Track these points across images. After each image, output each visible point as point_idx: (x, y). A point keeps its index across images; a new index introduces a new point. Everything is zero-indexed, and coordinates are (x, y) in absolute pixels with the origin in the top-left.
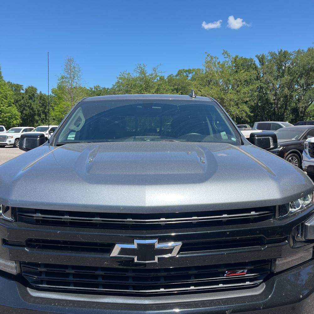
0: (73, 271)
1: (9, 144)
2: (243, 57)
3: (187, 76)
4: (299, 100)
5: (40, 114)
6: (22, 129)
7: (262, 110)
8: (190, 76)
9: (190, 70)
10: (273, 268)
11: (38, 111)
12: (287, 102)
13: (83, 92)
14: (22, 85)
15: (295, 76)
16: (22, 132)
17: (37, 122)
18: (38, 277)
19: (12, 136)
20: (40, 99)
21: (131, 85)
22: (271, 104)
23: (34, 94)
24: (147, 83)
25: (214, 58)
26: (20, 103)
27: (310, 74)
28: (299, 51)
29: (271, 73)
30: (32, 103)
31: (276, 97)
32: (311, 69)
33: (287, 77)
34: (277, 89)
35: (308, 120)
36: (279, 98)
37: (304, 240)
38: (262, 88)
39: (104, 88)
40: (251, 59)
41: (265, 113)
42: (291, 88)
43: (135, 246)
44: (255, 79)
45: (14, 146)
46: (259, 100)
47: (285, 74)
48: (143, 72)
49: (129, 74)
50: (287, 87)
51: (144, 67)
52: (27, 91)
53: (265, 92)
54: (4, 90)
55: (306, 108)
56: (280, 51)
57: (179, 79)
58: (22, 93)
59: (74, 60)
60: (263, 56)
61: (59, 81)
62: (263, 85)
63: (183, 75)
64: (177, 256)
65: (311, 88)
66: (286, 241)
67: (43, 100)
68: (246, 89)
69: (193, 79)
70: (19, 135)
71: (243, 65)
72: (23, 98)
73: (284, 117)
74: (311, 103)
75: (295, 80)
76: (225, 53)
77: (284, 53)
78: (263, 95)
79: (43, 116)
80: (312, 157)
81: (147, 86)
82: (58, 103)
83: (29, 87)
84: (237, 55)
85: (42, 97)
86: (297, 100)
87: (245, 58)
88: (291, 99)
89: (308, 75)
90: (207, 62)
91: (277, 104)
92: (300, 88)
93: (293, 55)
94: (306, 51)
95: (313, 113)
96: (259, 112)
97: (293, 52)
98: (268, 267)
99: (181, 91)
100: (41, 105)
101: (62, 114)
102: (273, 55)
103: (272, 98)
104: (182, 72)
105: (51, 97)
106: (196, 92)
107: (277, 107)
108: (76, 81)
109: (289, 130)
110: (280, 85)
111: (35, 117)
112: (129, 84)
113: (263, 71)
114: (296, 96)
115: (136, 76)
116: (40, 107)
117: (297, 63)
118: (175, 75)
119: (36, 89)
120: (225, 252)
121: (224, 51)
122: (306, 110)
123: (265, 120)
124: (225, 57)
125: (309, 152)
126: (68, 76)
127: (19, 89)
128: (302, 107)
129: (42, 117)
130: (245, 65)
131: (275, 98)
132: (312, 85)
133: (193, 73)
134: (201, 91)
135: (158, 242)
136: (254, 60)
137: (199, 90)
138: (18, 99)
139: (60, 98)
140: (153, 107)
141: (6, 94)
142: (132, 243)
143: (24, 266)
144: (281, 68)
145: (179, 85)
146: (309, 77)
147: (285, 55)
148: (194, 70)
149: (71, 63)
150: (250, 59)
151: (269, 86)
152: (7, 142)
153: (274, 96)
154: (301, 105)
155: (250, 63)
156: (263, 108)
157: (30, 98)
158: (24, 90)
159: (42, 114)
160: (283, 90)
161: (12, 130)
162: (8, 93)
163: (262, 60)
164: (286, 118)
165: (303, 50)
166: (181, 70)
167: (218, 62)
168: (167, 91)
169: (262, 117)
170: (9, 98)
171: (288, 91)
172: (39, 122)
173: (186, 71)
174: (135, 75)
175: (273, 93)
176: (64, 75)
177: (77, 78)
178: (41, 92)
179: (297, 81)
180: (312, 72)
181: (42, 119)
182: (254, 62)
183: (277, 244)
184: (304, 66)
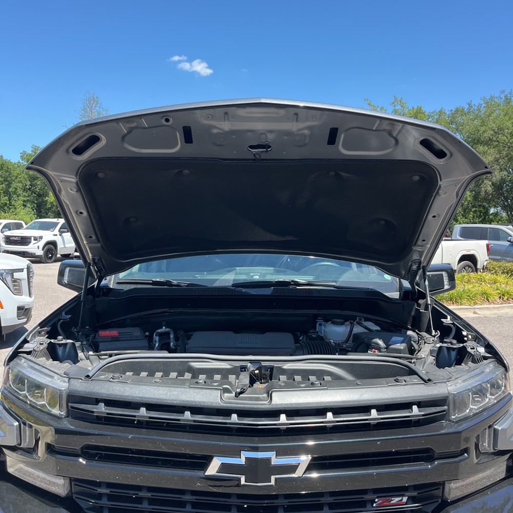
0: (149, 495)
10: (446, 494)
18: (97, 501)
37: (493, 451)
43: (242, 461)
66: (466, 454)
85: (4, 166)
98: (438, 492)
105: (19, 166)
120: (373, 471)
135: (276, 456)
142: (238, 455)
143: (76, 485)
183: (452, 460)
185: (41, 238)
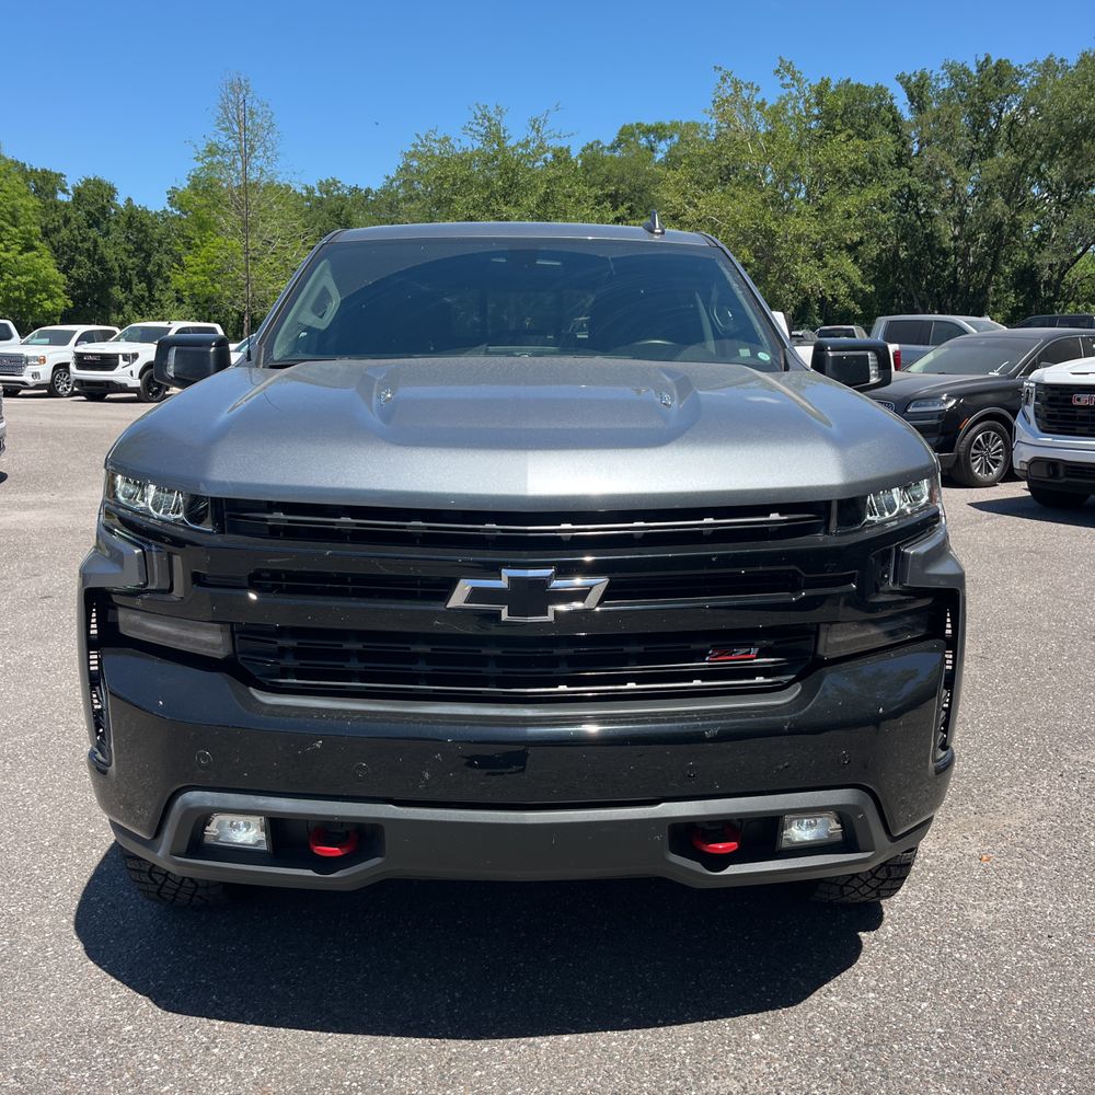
0: (359, 646)
1: (32, 386)
2: (852, 82)
3: (653, 150)
4: (1041, 240)
5: (130, 282)
6: (75, 332)
7: (911, 276)
8: (663, 147)
9: (663, 127)
10: (820, 648)
11: (124, 269)
12: (1000, 246)
13: (283, 205)
14: (62, 175)
15: (1031, 153)
16: (76, 345)
17: (120, 309)
18: (277, 660)
19: (42, 355)
20: (129, 224)
21: (454, 179)
22: (945, 253)
23: (104, 207)
24: (510, 175)
25: (747, 88)
26: (55, 238)
27: (1080, 148)
28: (1048, 63)
29: (949, 141)
30: (100, 240)
31: (962, 229)
32: (1085, 131)
33: (1004, 157)
34: (966, 201)
35: (1069, 311)
36: (974, 234)
37: (898, 587)
38: (913, 195)
39: (356, 190)
40: (881, 87)
41: (920, 287)
42: (1017, 194)
43: (503, 583)
44: (890, 163)
45: (51, 391)
46: (904, 238)
47: (997, 146)
48: (494, 135)
49: (447, 139)
50: (1003, 194)
51: (499, 118)
52: (79, 196)
53: (924, 209)
54: (6, 192)
55: (1066, 267)
56: (982, 59)
57: (621, 161)
58: (62, 203)
59: (250, 88)
60: (923, 77)
61: (199, 165)
62: (917, 185)
63: (639, 145)
64: (598, 609)
65: (1087, 196)
66: (853, 584)
67: (140, 231)
68: (851, 202)
69: (672, 162)
70: (65, 354)
71: (851, 112)
72: (67, 221)
73: (987, 300)
74: (1084, 251)
75: (1031, 167)
76: (785, 69)
77: (995, 68)
78: (919, 223)
79: (139, 288)
80: (1043, 431)
81: (511, 186)
82: (199, 242)
83: (88, 181)
84: (826, 78)
85: (135, 220)
86: (1036, 241)
87: (858, 86)
88: (1014, 234)
89: (1076, 152)
90: (720, 104)
91: (965, 255)
92: (1047, 198)
93: (1028, 74)
94: (1073, 61)
95: (1088, 289)
96: (901, 282)
97: (1030, 66)
98: (809, 645)
99: (627, 205)
100: (131, 247)
101: (213, 280)
102: (957, 73)
103: (947, 231)
104: (633, 135)
105: (165, 220)
106: (679, 207)
107: (963, 265)
108: (258, 163)
109: (983, 343)
110: (978, 185)
111: (110, 290)
112: (447, 177)
113: (922, 132)
114: (1031, 226)
115: (470, 149)
116: (130, 254)
117: (1040, 107)
118: (608, 144)
119: (112, 190)
120: (706, 602)
121: (782, 61)
122: (1063, 278)
123: (920, 309)
124: (783, 86)
125: (1036, 415)
126: (231, 144)
127: (50, 187)
128: (1051, 266)
129: (135, 292)
130: (857, 111)
131: (956, 233)
132: (1091, 186)
133: (671, 137)
134: (696, 206)
135: (557, 576)
136: (890, 92)
137: (689, 203)
138: (50, 226)
139: (203, 226)
140: (538, 262)
141: (12, 206)
142: (496, 576)
143: (240, 638)
144: (984, 123)
145: (622, 180)
146: (1079, 157)
147: (998, 75)
148: (675, 126)
149: (241, 96)
150: (876, 89)
151: (939, 190)
152: (27, 377)
153: (956, 224)
154: (1046, 258)
155: (875, 105)
156: (916, 269)
157: (94, 222)
158: (71, 192)
159: (135, 280)
160: (988, 205)
161: (41, 335)
162: (19, 202)
163: (917, 92)
164: (994, 304)
165: (1062, 61)
166: (631, 126)
167: (760, 101)
168: (578, 202)
169: (911, 298)
170: (22, 220)
171: (1006, 209)
172: (128, 308)
173: (648, 131)
174: (468, 143)
175: (954, 213)
176: (215, 140)
177: (262, 154)
178: (129, 199)
179: (1038, 170)
180: (1090, 142)
181: (136, 297)
182: (892, 99)
184: (1062, 117)
185: (135, 356)
